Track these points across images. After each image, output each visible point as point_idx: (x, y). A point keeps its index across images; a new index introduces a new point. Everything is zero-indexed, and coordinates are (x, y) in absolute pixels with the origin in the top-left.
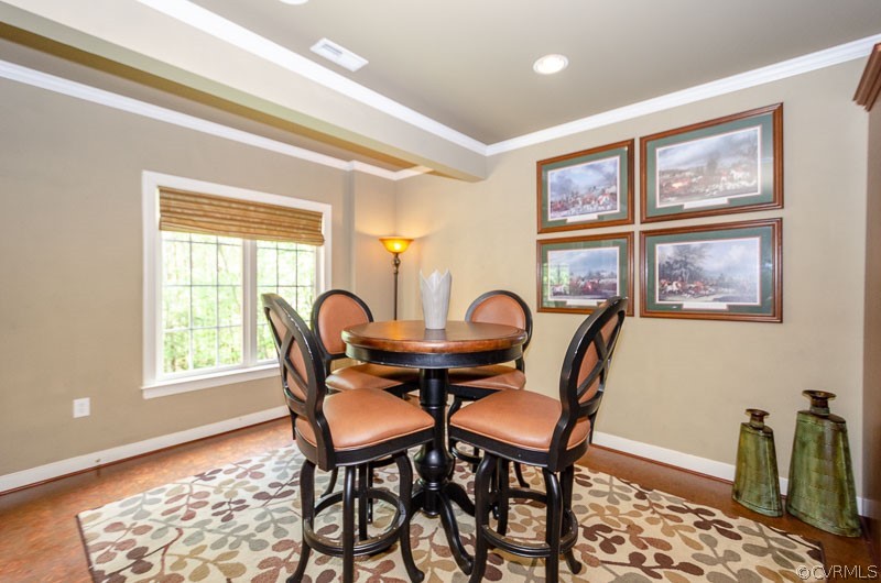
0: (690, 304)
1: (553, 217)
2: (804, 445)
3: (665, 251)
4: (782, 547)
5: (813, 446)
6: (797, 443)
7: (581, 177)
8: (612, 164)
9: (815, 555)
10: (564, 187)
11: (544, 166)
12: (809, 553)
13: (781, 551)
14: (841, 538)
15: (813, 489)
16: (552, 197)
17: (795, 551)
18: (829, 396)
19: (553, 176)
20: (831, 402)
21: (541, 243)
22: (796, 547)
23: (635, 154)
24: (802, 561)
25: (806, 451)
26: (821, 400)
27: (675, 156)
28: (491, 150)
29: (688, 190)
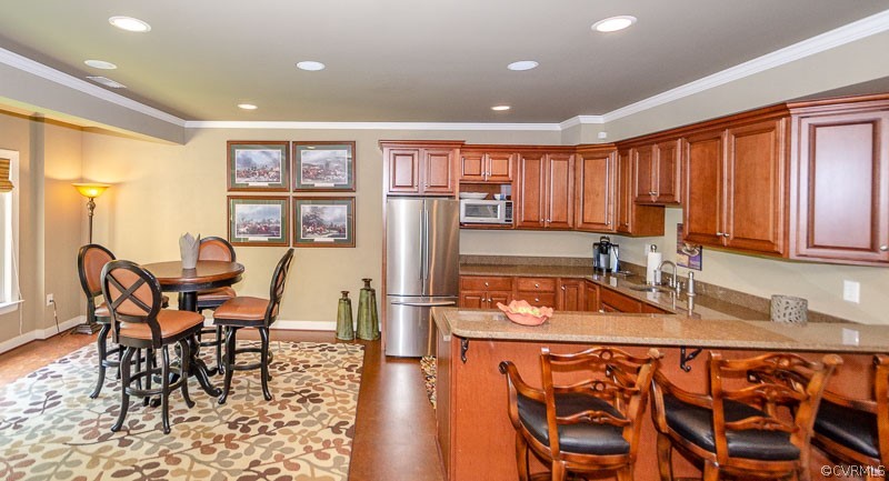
0: (318, 239)
1: (239, 181)
2: (362, 304)
3: (306, 209)
5: (365, 305)
7: (258, 157)
8: (277, 154)
9: (362, 348)
10: (247, 162)
11: (232, 145)
12: (360, 348)
13: (351, 351)
14: (373, 341)
15: (365, 326)
16: (238, 167)
18: (371, 280)
19: (239, 153)
20: (371, 283)
21: (230, 197)
22: (357, 348)
23: (291, 149)
24: (358, 351)
25: (362, 306)
26: (367, 282)
27: (310, 157)
28: (189, 124)
29: (316, 177)
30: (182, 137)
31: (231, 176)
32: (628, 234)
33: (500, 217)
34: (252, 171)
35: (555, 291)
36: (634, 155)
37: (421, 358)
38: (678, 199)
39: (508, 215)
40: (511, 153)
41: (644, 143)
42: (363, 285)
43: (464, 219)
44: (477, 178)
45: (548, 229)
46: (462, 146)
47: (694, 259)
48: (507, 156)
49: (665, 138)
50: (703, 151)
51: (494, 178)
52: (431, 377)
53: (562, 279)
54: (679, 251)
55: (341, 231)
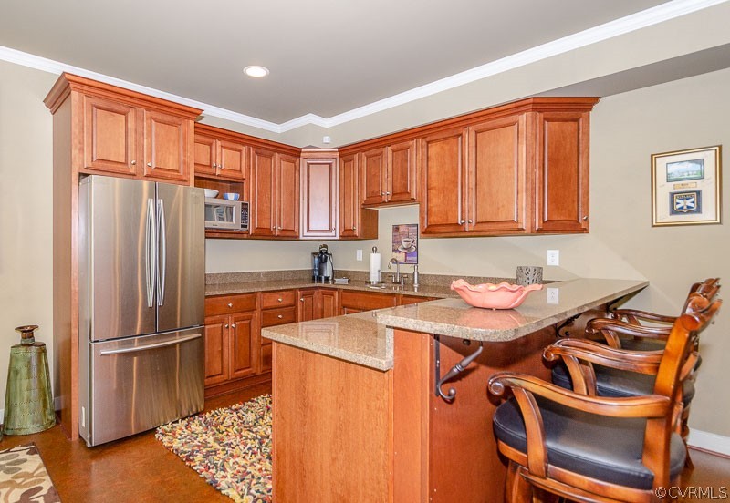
2: (17, 373)
4: (10, 461)
5: (24, 371)
6: (12, 373)
9: (32, 452)
12: (28, 453)
13: (8, 464)
14: (46, 431)
15: (25, 405)
17: (19, 458)
18: (34, 328)
20: (35, 332)
22: (18, 455)
24: (25, 461)
25: (19, 377)
26: (28, 332)
32: (355, 238)
33: (235, 223)
35: (294, 305)
36: (361, 161)
37: (154, 431)
38: (413, 195)
39: (244, 218)
40: (243, 144)
41: (373, 147)
42: (18, 338)
44: (208, 170)
45: (279, 238)
47: (412, 255)
48: (240, 147)
49: (399, 140)
50: (442, 148)
51: (225, 173)
52: (192, 453)
53: (300, 289)
54: (395, 250)
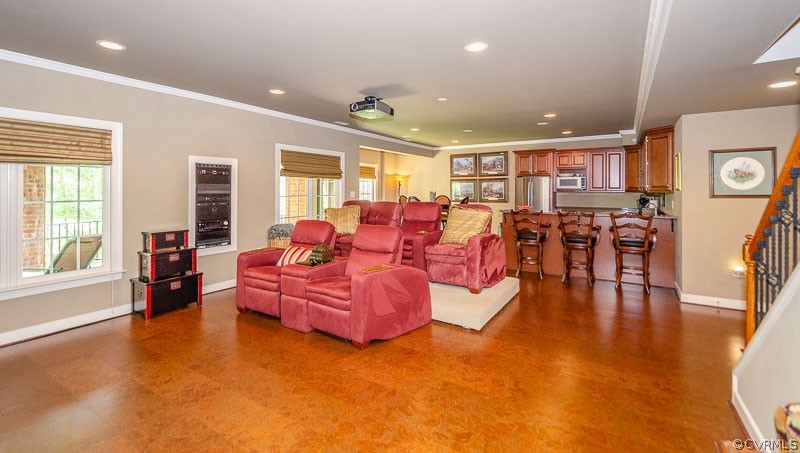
0: (490, 199)
1: (455, 173)
3: (484, 185)
7: (463, 161)
8: (471, 159)
10: (459, 164)
11: (452, 157)
16: (455, 166)
19: (455, 160)
21: (451, 181)
23: (477, 157)
27: (486, 160)
28: (435, 149)
29: (489, 169)
30: (433, 154)
31: (452, 172)
33: (579, 186)
34: (460, 167)
39: (583, 184)
43: (559, 187)
46: (553, 151)
55: (501, 195)
